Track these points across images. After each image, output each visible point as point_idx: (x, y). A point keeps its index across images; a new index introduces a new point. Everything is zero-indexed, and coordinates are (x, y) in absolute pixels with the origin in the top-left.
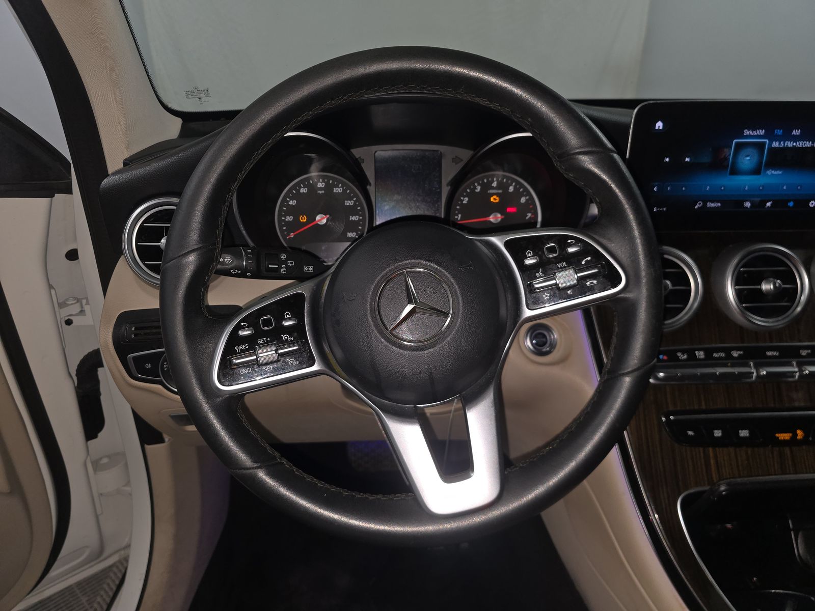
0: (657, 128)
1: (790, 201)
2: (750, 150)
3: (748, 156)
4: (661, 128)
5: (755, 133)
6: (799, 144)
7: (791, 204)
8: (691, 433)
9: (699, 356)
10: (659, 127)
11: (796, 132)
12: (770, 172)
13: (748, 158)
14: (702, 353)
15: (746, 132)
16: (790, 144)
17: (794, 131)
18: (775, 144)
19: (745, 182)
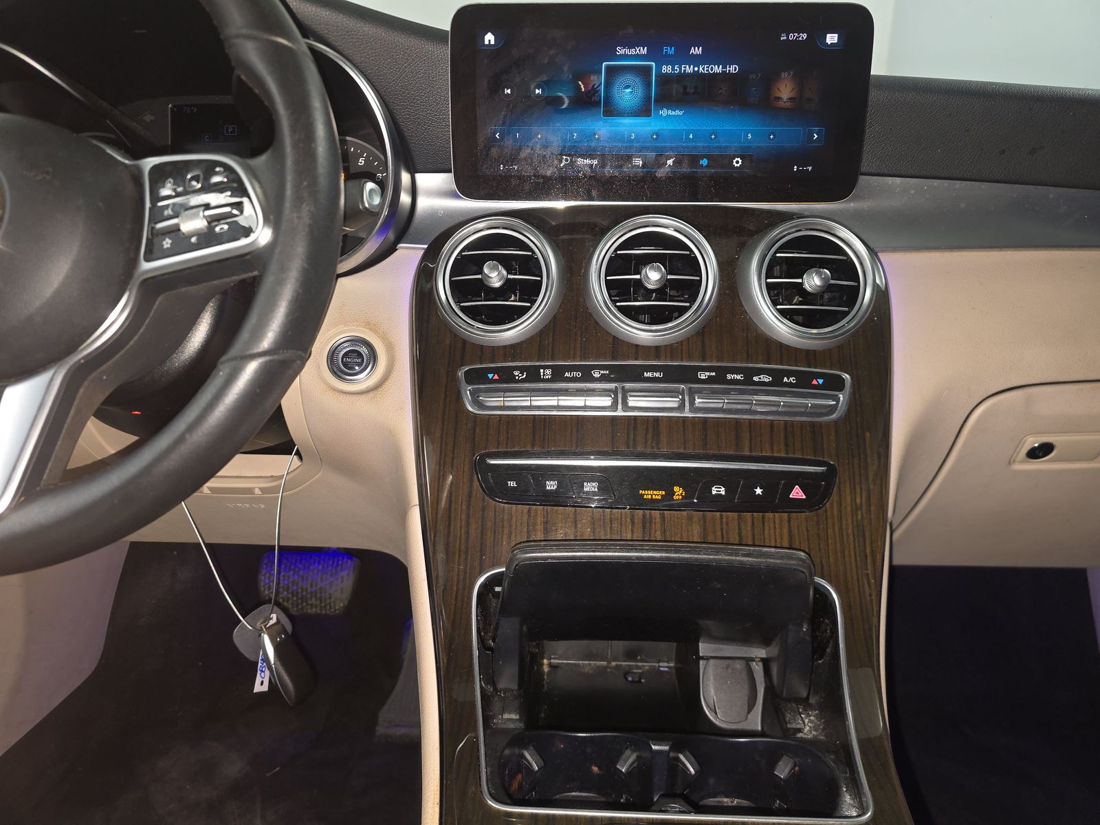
0: (487, 42)
1: (702, 157)
2: (629, 78)
3: (628, 87)
4: (493, 42)
5: (632, 52)
6: (703, 69)
7: (704, 162)
8: (512, 484)
9: (544, 375)
10: (490, 41)
11: (696, 51)
12: (664, 112)
13: (628, 90)
14: (548, 372)
15: (621, 51)
16: (689, 69)
17: (693, 48)
18: (667, 69)
19: (631, 127)
